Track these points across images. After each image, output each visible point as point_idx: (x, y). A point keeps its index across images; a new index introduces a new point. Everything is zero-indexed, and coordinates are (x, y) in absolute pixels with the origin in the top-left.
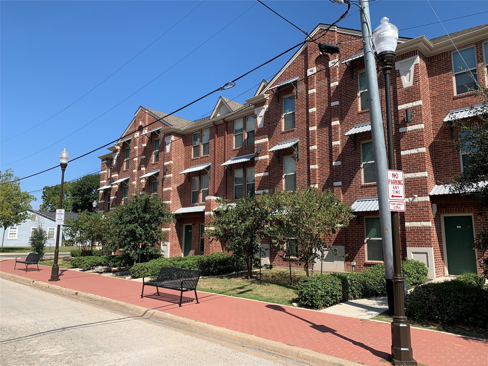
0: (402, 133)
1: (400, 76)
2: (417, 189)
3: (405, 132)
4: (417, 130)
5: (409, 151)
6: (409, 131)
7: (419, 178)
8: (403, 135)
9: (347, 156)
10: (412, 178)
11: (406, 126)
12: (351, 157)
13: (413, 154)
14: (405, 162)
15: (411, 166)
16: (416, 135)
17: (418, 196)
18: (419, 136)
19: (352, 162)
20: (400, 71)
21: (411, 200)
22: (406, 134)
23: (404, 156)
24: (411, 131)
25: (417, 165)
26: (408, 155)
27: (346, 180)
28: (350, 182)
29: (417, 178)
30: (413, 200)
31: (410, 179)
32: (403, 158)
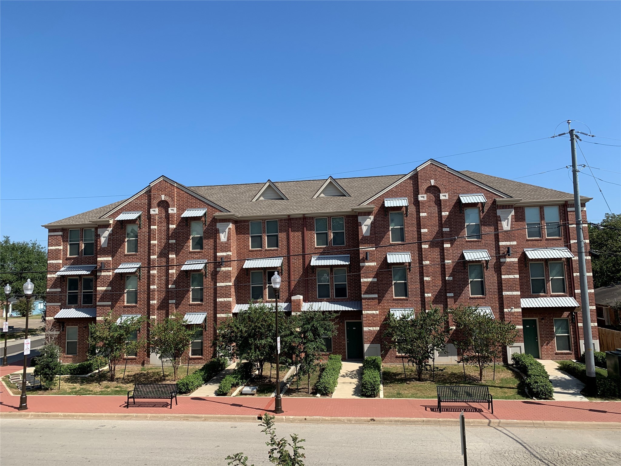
0: (503, 262)
1: (500, 221)
2: (514, 303)
3: (505, 262)
4: (514, 262)
5: (508, 276)
6: (508, 262)
7: (515, 295)
8: (503, 264)
9: (457, 273)
10: (510, 295)
11: (506, 258)
12: (460, 274)
13: (510, 278)
14: (505, 284)
15: (509, 287)
16: (513, 265)
17: (514, 308)
18: (515, 267)
19: (462, 279)
20: (501, 217)
21: (509, 310)
22: (506, 264)
23: (504, 279)
24: (509, 262)
25: (513, 286)
26: (507, 279)
27: (457, 292)
28: (460, 294)
29: (513, 296)
30: (511, 310)
31: (509, 296)
32: (504, 281)
